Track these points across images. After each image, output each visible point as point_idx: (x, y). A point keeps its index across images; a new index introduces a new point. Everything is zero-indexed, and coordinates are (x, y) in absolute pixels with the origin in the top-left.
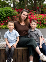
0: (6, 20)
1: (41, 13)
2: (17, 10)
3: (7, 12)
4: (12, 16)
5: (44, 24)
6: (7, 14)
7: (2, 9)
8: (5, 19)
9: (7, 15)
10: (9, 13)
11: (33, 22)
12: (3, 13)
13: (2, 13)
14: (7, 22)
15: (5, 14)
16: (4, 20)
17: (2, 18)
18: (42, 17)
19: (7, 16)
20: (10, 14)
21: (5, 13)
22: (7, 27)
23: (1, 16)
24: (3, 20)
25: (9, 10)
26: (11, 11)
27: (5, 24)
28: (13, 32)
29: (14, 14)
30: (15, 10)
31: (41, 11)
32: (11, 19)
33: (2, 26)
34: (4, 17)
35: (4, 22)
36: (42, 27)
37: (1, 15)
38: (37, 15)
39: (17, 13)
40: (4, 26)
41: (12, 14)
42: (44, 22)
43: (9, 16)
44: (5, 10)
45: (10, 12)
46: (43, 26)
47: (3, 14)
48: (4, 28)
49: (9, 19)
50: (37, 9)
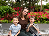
1: (34, 12)
2: (14, 8)
4: (11, 13)
6: (7, 11)
7: (3, 7)
8: (5, 15)
9: (7, 12)
10: (8, 11)
11: (31, 18)
14: (6, 17)
15: (5, 11)
16: (4, 15)
17: (2, 14)
18: (35, 15)
20: (9, 11)
21: (5, 10)
22: (6, 21)
24: (3, 16)
25: (9, 8)
26: (10, 9)
27: (5, 19)
28: (18, 26)
29: (12, 11)
31: (34, 10)
32: (9, 15)
35: (4, 17)
37: (2, 12)
38: (31, 13)
39: (15, 11)
40: (4, 21)
41: (10, 11)
42: (37, 19)
43: (8, 13)
44: (5, 8)
45: (9, 10)
46: (36, 22)
47: (3, 11)
49: (8, 15)
50: (31, 9)
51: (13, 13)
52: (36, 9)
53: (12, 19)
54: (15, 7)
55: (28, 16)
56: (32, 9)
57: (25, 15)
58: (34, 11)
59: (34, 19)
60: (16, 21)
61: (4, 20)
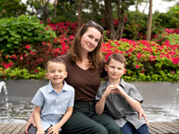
0: (19, 54)
1: (124, 37)
2: (52, 24)
3: (24, 31)
5: (133, 70)
6: (25, 35)
7: (9, 20)
8: (16, 50)
9: (25, 38)
10: (30, 34)
11: (113, 60)
12: (13, 33)
13: (8, 33)
14: (22, 58)
15: (19, 36)
16: (12, 52)
17: (8, 46)
18: (127, 49)
19: (24, 43)
20: (33, 36)
21: (18, 33)
22: (22, 73)
23: (6, 40)
24: (11, 54)
25: (31, 26)
26: (36, 29)
27: (17, 66)
28: (64, 91)
29: (43, 37)
30: (48, 26)
31: (125, 31)
32: (34, 51)
33: (8, 69)
34: (15, 45)
35: (13, 59)
36: (129, 78)
37: (6, 37)
38: (113, 43)
39: (54, 36)
40: (13, 71)
41: (37, 36)
42: (135, 64)
43: (30, 43)
45: (32, 31)
46: (131, 75)
47: (10, 36)
48: (13, 77)
49: (29, 51)
51: (47, 41)
52: (130, 30)
53: (43, 66)
54: (54, 21)
55: (101, 55)
56: (116, 29)
57: (90, 50)
58: (122, 35)
59: (122, 66)
60: (57, 73)
61: (12, 69)
